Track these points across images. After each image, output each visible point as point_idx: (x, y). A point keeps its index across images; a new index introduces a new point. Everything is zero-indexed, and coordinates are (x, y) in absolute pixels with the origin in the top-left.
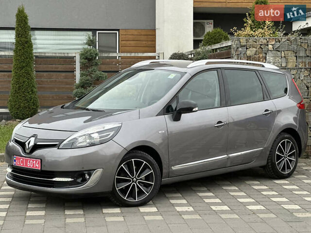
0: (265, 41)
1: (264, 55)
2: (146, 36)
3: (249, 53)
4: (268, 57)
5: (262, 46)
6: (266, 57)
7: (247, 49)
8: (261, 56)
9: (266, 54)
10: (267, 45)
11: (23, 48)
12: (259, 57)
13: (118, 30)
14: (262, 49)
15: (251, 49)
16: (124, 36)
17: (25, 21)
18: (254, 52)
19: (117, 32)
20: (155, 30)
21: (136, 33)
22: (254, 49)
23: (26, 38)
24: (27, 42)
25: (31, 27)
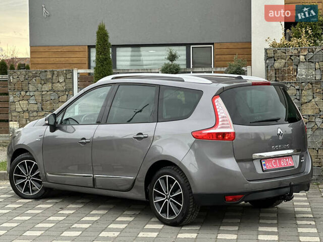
0: (296, 52)
1: (295, 67)
2: (242, 50)
3: (277, 65)
4: (299, 69)
5: (292, 57)
6: (297, 69)
7: (275, 60)
8: (291, 68)
9: (297, 66)
10: (299, 56)
11: (102, 66)
12: (289, 69)
13: (213, 44)
14: (292, 60)
15: (279, 61)
16: (219, 50)
17: (104, 38)
18: (283, 64)
19: (212, 46)
20: (250, 43)
21: (231, 46)
22: (283, 61)
23: (105, 54)
24: (106, 59)
25: (112, 44)
